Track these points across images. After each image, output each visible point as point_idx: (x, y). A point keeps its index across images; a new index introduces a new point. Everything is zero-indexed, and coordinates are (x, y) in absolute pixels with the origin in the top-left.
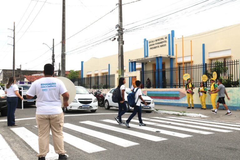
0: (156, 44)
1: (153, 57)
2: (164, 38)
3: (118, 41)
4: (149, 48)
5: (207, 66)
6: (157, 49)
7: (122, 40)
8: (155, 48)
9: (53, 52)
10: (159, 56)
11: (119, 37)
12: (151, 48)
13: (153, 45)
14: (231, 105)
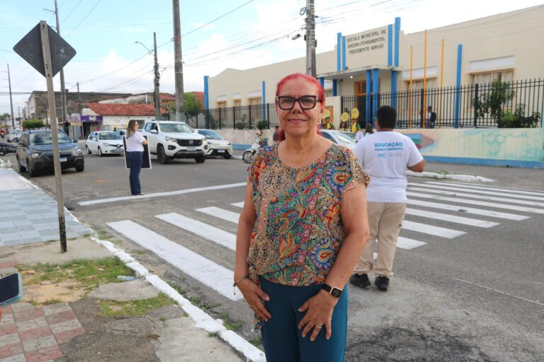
0: (362, 43)
1: (361, 69)
2: (380, 33)
3: (305, 39)
4: (348, 50)
5: (479, 89)
6: (364, 53)
7: (314, 39)
8: (360, 50)
9: (156, 59)
10: (375, 67)
11: (308, 32)
12: (352, 52)
13: (357, 45)
14: (523, 159)
